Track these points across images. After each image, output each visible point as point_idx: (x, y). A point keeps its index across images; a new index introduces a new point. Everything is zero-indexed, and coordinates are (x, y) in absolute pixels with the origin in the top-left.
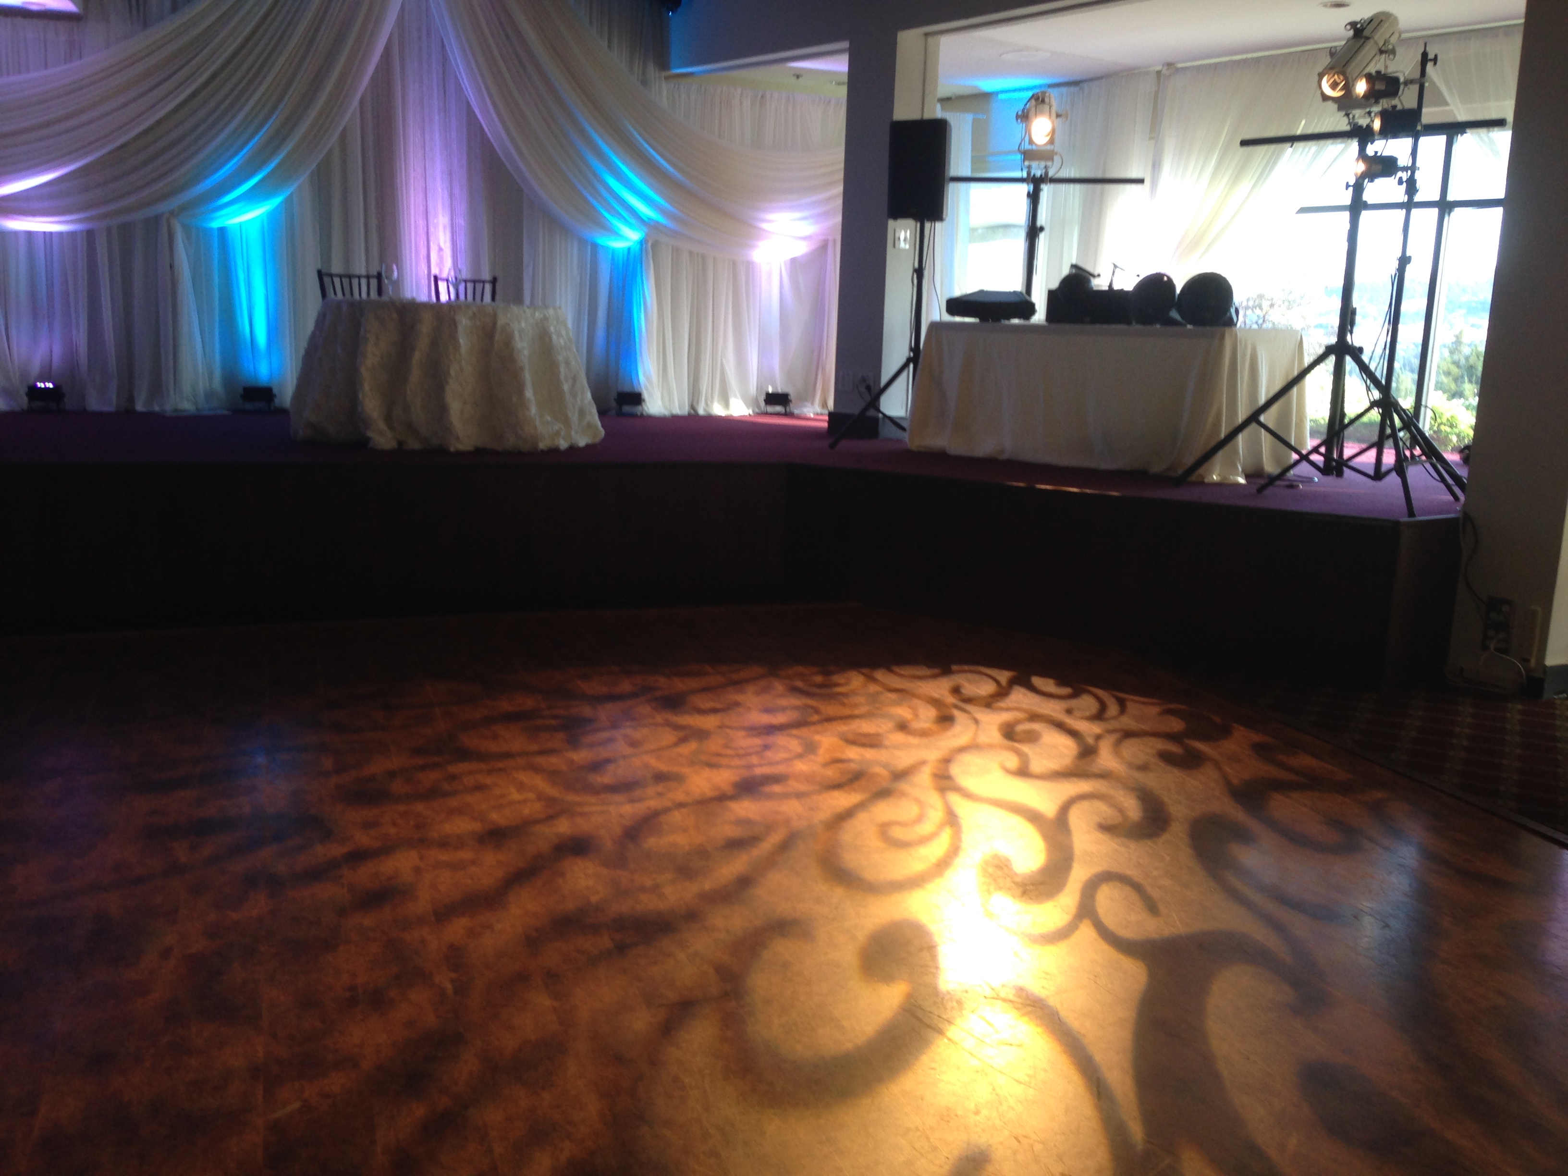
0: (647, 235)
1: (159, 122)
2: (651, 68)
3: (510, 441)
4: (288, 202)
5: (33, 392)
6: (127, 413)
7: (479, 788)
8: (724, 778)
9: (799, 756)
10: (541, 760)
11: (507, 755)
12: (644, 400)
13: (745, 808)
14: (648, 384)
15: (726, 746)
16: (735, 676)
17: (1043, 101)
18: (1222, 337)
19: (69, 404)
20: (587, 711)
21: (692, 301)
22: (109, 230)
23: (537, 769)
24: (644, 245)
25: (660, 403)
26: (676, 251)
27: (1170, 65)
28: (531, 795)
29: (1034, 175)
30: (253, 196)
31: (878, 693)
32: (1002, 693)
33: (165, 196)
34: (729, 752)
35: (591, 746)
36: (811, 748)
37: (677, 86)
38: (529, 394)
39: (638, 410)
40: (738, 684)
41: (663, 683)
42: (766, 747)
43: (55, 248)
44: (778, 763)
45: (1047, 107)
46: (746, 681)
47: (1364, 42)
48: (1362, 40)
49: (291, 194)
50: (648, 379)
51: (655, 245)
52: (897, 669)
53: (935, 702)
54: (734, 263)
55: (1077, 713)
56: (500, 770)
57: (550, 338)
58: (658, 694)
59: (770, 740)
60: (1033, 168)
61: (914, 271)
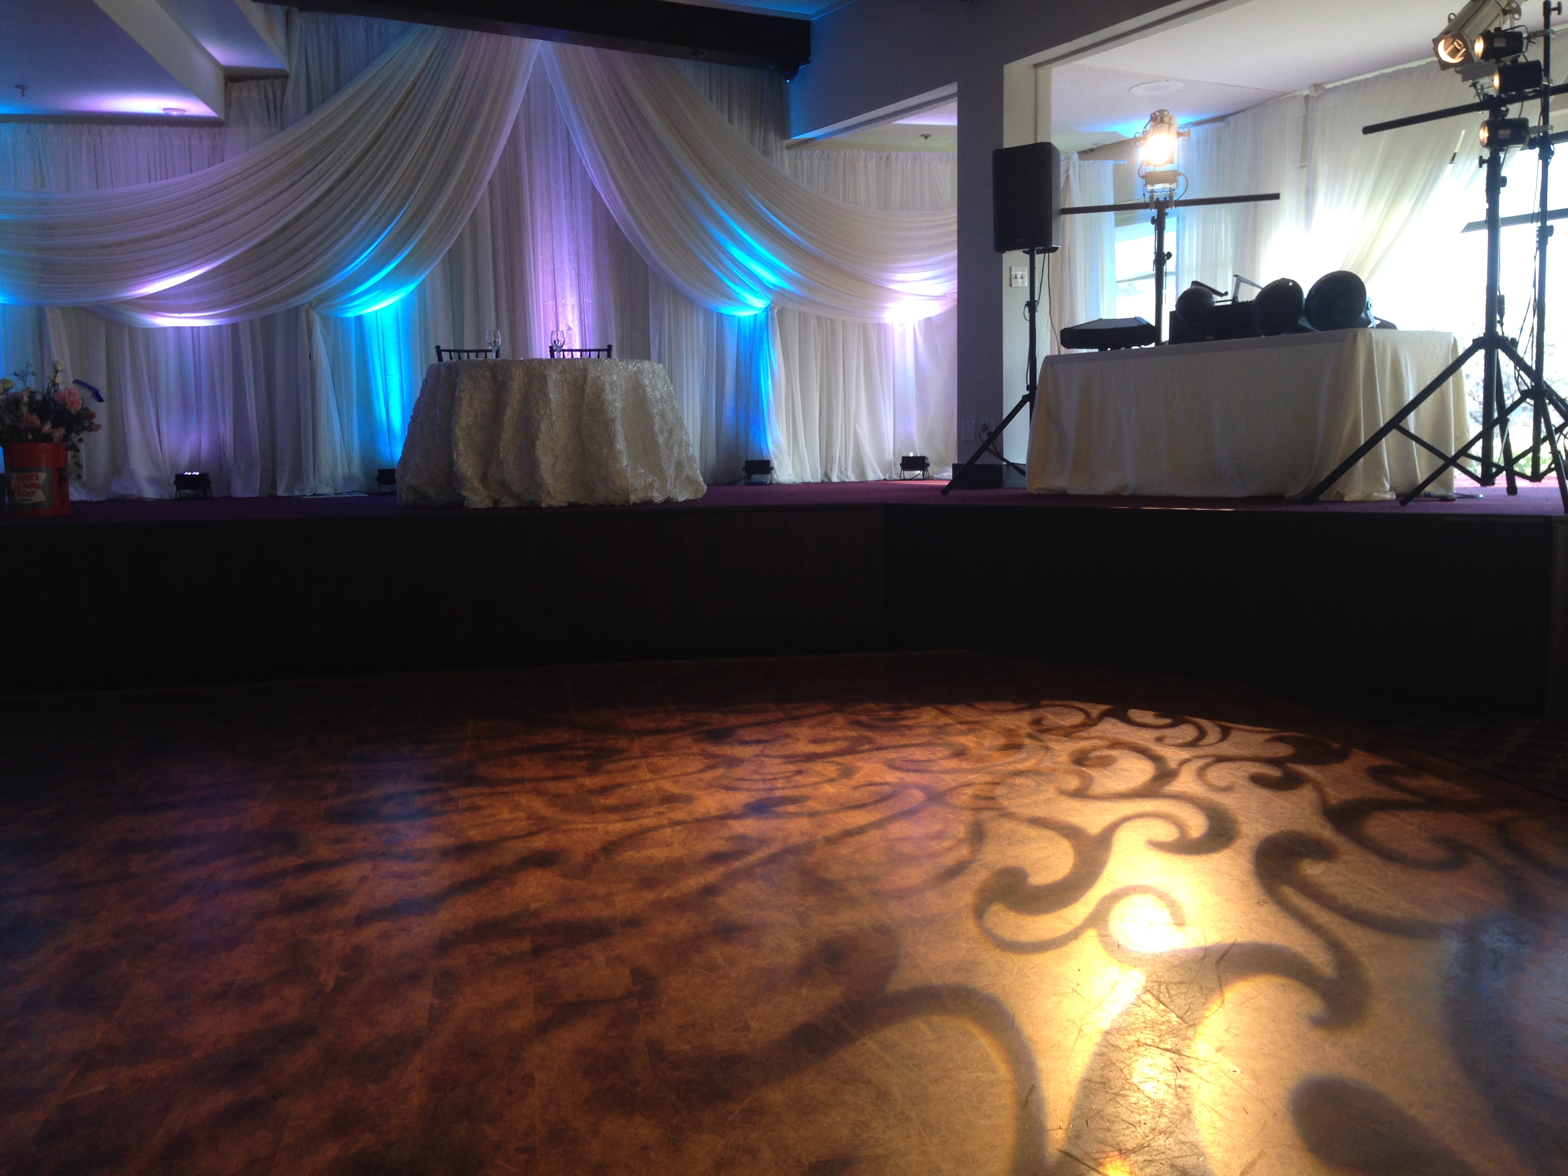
0: (772, 302)
1: (297, 218)
2: (772, 137)
3: (602, 495)
4: (421, 288)
5: (181, 481)
6: (270, 499)
7: (472, 808)
8: (736, 800)
9: (832, 780)
10: (551, 786)
11: (519, 781)
12: (772, 468)
13: (749, 826)
14: (776, 452)
15: (755, 772)
16: (797, 713)
17: (1162, 121)
18: (1355, 339)
19: (216, 491)
20: (622, 743)
21: (822, 368)
22: (252, 323)
23: (540, 793)
24: (770, 313)
25: (790, 471)
26: (803, 317)
27: (1317, 86)
28: (522, 815)
29: (1158, 199)
30: (387, 285)
31: (947, 725)
32: (1090, 723)
33: (303, 289)
34: (756, 777)
35: (609, 772)
36: (847, 773)
37: (799, 154)
38: (621, 445)
39: (767, 479)
40: (795, 719)
41: (716, 719)
42: (799, 772)
43: (202, 344)
44: (804, 786)
45: (1166, 126)
46: (807, 716)
49: (424, 280)
50: (778, 447)
51: (781, 313)
52: (977, 705)
53: (1009, 732)
54: (864, 326)
55: (1169, 741)
56: (503, 793)
57: (644, 391)
58: (705, 728)
59: (805, 766)
60: (1155, 192)
61: (1026, 306)
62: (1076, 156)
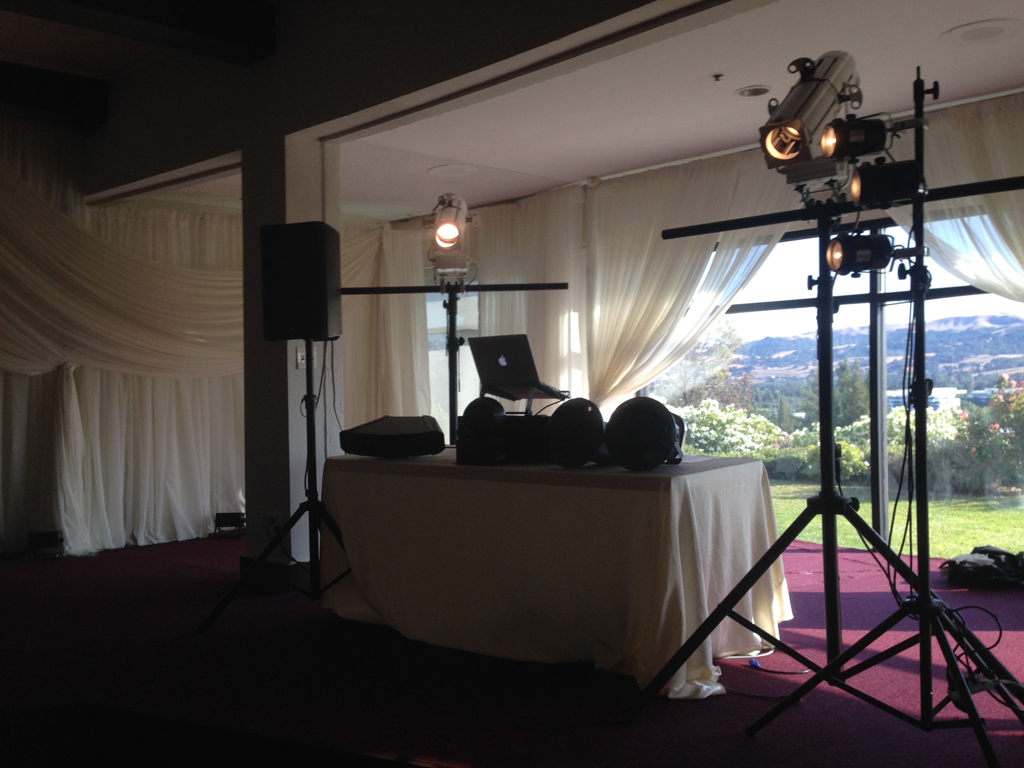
2: (70, 193)
12: (63, 540)
14: (70, 520)
17: (450, 205)
24: (65, 371)
25: (87, 540)
27: (593, 178)
29: (449, 283)
37: (102, 211)
39: (57, 551)
45: (454, 210)
47: (817, 86)
48: (814, 84)
51: (80, 371)
60: (446, 275)
61: (303, 400)
62: (388, 226)
